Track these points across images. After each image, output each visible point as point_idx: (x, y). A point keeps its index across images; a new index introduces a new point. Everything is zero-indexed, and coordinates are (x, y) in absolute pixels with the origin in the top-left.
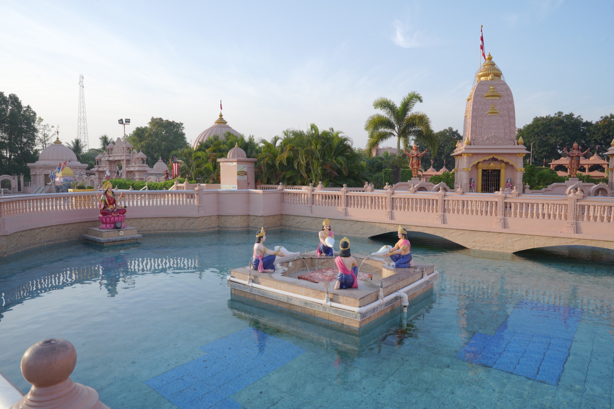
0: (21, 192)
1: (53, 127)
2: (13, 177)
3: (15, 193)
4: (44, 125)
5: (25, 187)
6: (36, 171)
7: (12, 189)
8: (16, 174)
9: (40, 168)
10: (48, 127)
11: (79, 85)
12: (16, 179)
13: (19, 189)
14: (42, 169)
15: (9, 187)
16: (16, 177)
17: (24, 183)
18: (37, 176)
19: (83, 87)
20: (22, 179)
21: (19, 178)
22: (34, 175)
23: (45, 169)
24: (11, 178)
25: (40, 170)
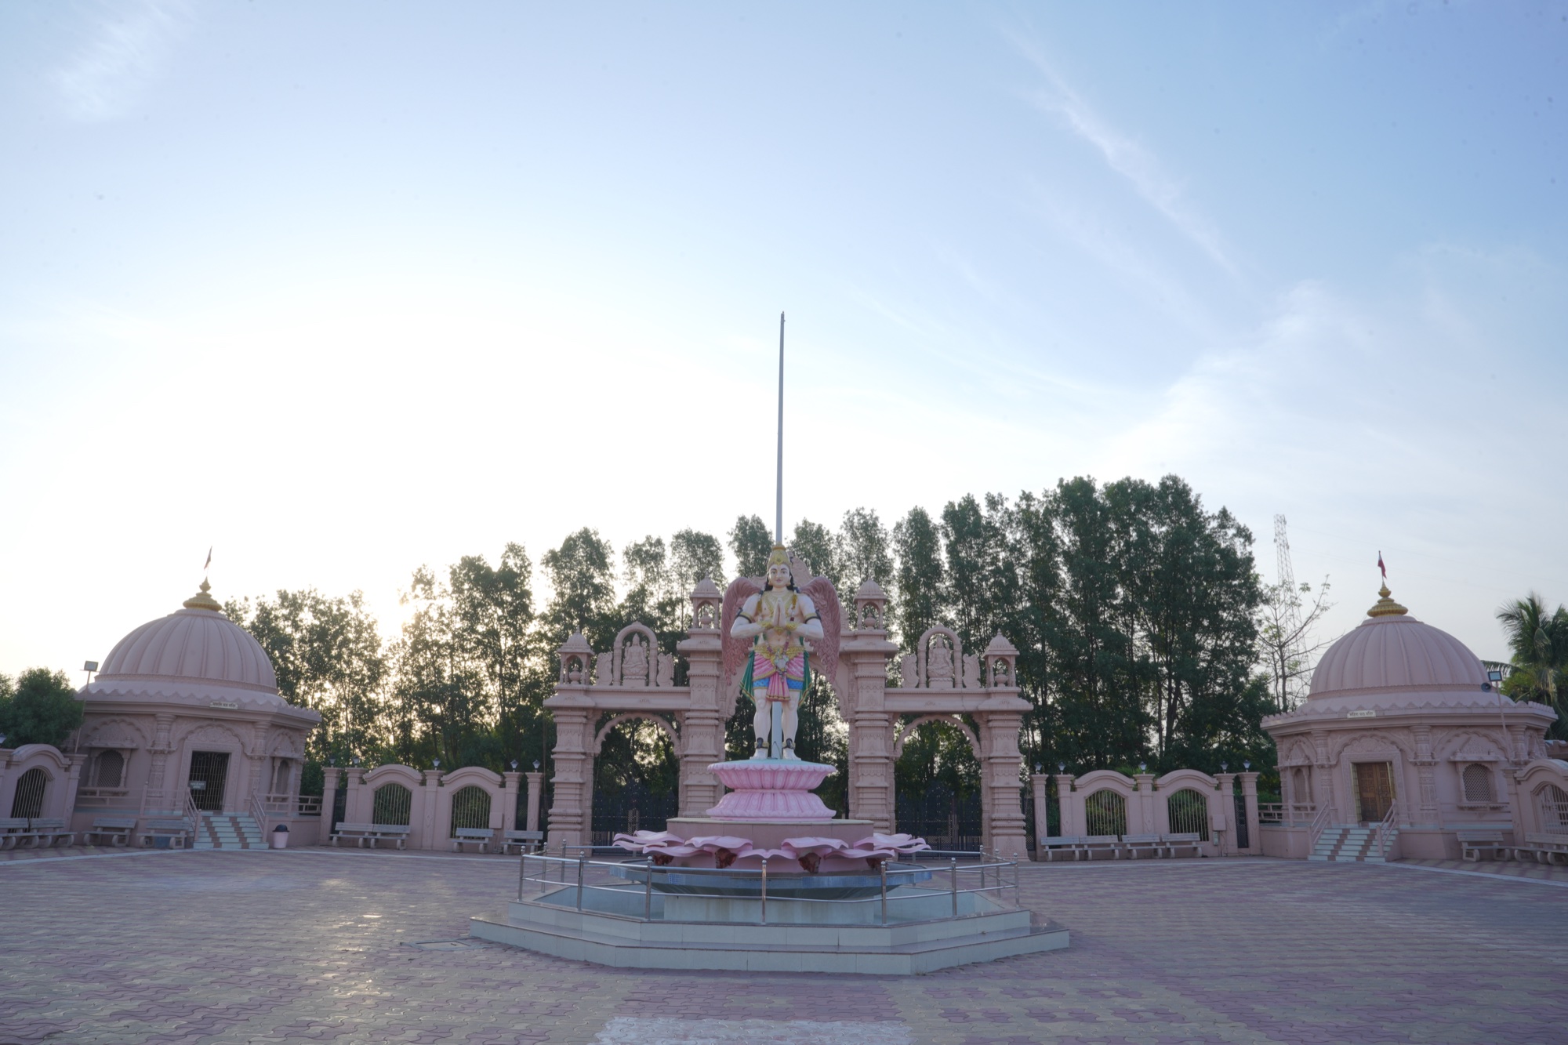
0: (1252, 850)
1: (1306, 588)
2: (1215, 781)
3: (1227, 856)
4: (1271, 586)
5: (1266, 827)
6: (1307, 752)
7: (1214, 838)
8: (1224, 767)
9: (1330, 731)
10: (1290, 590)
11: (1275, 545)
12: (1228, 790)
13: (1243, 841)
14: (1341, 739)
15: (1200, 825)
16: (1227, 779)
17: (1260, 808)
18: (1316, 772)
19: (1288, 548)
20: (1250, 790)
21: (1238, 784)
22: (1298, 770)
23: (1357, 735)
24: (1206, 783)
25: (1329, 740)
